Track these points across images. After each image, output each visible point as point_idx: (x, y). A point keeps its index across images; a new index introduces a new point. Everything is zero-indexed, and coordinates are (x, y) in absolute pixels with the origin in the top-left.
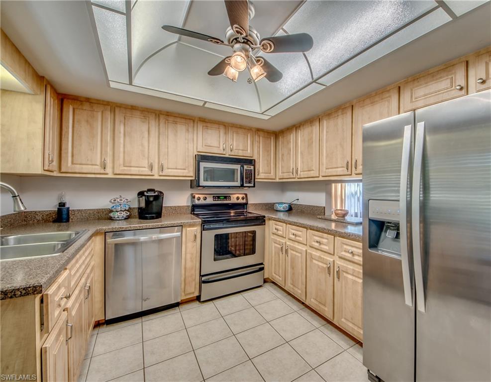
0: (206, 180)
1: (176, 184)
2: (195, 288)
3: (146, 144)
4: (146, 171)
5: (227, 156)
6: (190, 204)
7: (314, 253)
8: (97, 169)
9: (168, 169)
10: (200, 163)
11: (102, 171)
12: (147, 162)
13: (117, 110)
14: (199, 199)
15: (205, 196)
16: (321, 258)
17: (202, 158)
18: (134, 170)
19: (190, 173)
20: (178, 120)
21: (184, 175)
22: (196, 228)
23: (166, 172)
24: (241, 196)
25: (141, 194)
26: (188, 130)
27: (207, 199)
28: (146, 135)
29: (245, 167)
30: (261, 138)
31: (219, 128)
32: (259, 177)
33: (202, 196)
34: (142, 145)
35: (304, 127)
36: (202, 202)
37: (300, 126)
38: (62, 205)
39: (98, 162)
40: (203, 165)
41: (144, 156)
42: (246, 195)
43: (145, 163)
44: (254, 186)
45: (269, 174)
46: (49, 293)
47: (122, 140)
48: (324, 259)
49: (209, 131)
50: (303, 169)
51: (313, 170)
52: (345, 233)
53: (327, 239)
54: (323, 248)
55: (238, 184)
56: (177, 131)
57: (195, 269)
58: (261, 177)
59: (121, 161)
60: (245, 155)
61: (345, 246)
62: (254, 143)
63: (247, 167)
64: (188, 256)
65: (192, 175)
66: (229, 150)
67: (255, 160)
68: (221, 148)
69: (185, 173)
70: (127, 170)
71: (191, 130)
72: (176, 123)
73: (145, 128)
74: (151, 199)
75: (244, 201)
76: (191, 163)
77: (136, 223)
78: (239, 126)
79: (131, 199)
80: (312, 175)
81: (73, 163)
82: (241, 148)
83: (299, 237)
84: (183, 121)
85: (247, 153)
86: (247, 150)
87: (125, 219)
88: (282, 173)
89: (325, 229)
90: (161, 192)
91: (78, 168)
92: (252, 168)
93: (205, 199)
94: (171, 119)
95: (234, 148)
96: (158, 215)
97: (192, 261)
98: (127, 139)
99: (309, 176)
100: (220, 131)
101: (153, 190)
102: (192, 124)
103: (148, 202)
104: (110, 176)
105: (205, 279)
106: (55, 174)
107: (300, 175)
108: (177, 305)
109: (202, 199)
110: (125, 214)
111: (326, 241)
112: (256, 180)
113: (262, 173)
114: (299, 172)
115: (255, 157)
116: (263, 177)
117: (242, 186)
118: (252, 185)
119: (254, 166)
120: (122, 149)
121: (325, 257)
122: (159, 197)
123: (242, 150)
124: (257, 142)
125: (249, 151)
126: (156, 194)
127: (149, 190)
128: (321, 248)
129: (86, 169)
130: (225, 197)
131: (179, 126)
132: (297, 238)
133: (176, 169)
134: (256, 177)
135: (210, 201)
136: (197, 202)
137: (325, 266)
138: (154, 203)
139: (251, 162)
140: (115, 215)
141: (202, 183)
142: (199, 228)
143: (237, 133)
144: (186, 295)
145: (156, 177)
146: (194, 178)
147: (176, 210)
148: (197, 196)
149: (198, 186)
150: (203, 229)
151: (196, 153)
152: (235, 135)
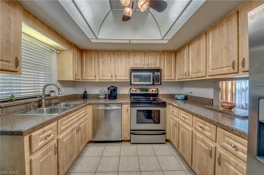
1: (123, 84)
2: (128, 135)
3: (110, 66)
4: (110, 78)
5: (145, 68)
6: (130, 93)
7: (198, 135)
8: (93, 78)
9: (118, 76)
10: (132, 73)
11: (95, 79)
12: (110, 74)
13: (99, 53)
14: (133, 91)
15: (136, 89)
16: (204, 141)
17: (133, 70)
18: (106, 78)
20: (122, 53)
21: (125, 79)
22: (128, 106)
23: (118, 78)
24: (154, 90)
25: (109, 88)
26: (127, 57)
27: (137, 91)
28: (110, 62)
29: (155, 73)
30: (165, 56)
31: (141, 54)
32: (164, 79)
33: (134, 90)
34: (108, 67)
35: (194, 42)
36: (134, 92)
37: (191, 43)
38: (85, 92)
39: (93, 76)
40: (133, 74)
41: (109, 71)
42: (157, 89)
44: (161, 84)
45: (170, 77)
46: (32, 134)
47: (101, 66)
48: (206, 142)
49: (136, 56)
50: (193, 72)
51: (201, 72)
52: (227, 126)
53: (209, 127)
54: (206, 134)
55: (151, 83)
56: (122, 59)
57: (128, 126)
58: (165, 79)
59: (101, 75)
60: (155, 67)
61: (227, 139)
62: (161, 59)
63: (156, 73)
64: (125, 119)
65: (128, 79)
66: (147, 65)
67: (161, 69)
68: (142, 64)
69: (125, 78)
70: (103, 78)
71: (128, 57)
72: (121, 55)
73: (109, 59)
74: (112, 90)
75: (156, 92)
76: (128, 72)
77: (108, 101)
78: (152, 51)
79: (105, 90)
80: (200, 76)
81: (86, 76)
82: (153, 63)
83: (187, 119)
84: (125, 53)
85: (157, 66)
86: (157, 64)
87: (104, 98)
88: (179, 76)
89: (208, 119)
90: (117, 87)
91: (87, 78)
92: (159, 73)
93: (136, 91)
94: (119, 53)
95: (149, 64)
96: (115, 98)
97: (126, 122)
98: (103, 65)
99: (197, 76)
100: (142, 56)
102: (128, 54)
103: (111, 92)
104: (98, 81)
105: (133, 132)
106: (81, 80)
107: (191, 76)
109: (134, 91)
110: (104, 97)
111: (208, 128)
112: (162, 81)
113: (166, 76)
114: (190, 74)
115: (162, 68)
116: (167, 79)
117: (153, 84)
118: (160, 83)
119: (161, 72)
120: (101, 69)
121: (207, 141)
122: (115, 90)
123: (154, 64)
124: (163, 58)
125: (158, 64)
126: (114, 88)
127: (111, 87)
128: (204, 132)
129: (90, 78)
130: (146, 90)
131: (122, 56)
132: (186, 120)
133: (122, 76)
134: (162, 78)
135: (138, 92)
136: (132, 92)
137: (207, 148)
138: (113, 92)
139: (159, 70)
140: (101, 97)
141: (133, 83)
142: (129, 106)
143: (151, 55)
144: (124, 138)
145: (114, 81)
146: (129, 81)
147: (124, 96)
148: (132, 89)
149: (131, 84)
150: (131, 107)
151: (130, 68)
152: (150, 56)
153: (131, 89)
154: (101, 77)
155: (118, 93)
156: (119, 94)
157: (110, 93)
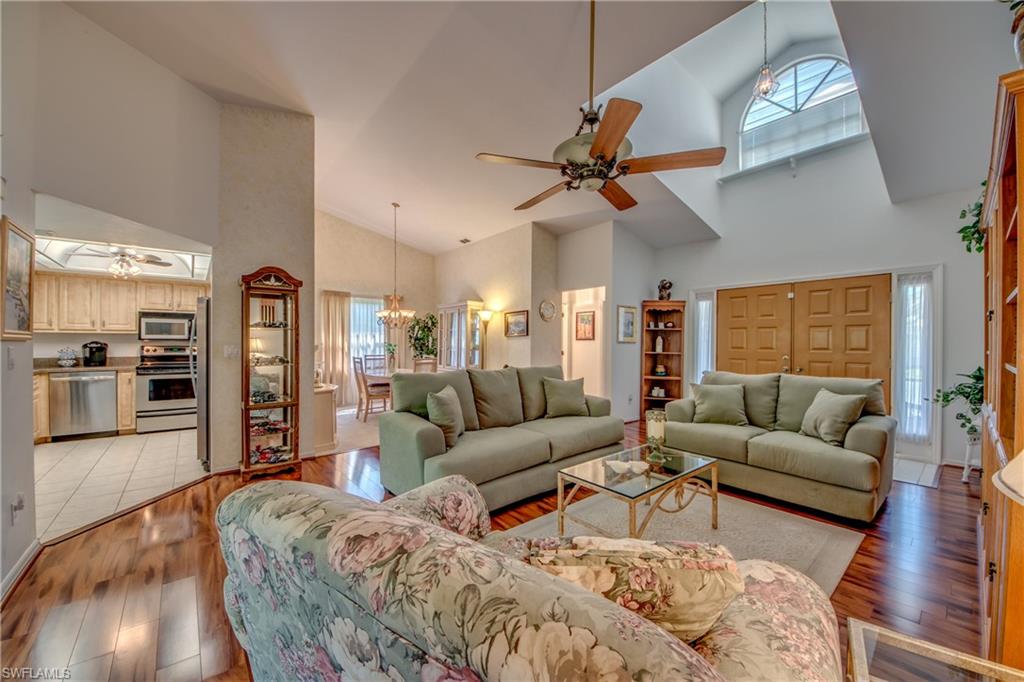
0: (147, 333)
1: (123, 338)
3: (88, 304)
4: (89, 326)
5: (174, 312)
6: (139, 356)
8: (45, 326)
9: (110, 324)
10: (142, 319)
11: (49, 327)
13: (62, 279)
15: (155, 348)
17: (144, 315)
18: (77, 326)
19: (132, 328)
21: (127, 329)
22: (131, 373)
23: (107, 327)
25: (85, 346)
27: (158, 351)
28: (88, 297)
33: (151, 349)
34: (85, 305)
36: (151, 353)
39: (46, 321)
40: (144, 321)
41: (86, 314)
43: (88, 320)
47: (66, 303)
49: (154, 291)
55: (185, 336)
56: (118, 293)
57: (132, 407)
59: (66, 320)
64: (124, 396)
65: (134, 328)
66: (176, 306)
69: (128, 327)
70: (70, 326)
71: (133, 290)
73: (87, 291)
74: (94, 350)
76: (134, 318)
77: (83, 369)
79: (78, 351)
82: (190, 304)
87: (73, 366)
90: (106, 345)
93: (155, 351)
96: (103, 363)
97: (127, 399)
98: (71, 302)
100: (165, 293)
101: (97, 343)
103: (92, 353)
104: (56, 331)
105: (141, 415)
108: (117, 433)
109: (151, 351)
110: (72, 362)
120: (66, 310)
122: (102, 348)
123: (192, 306)
126: (99, 345)
127: (92, 343)
130: (179, 350)
133: (118, 325)
135: (161, 352)
136: (145, 353)
138: (97, 354)
140: (63, 363)
141: (143, 336)
142: (135, 374)
143: (186, 290)
144: (123, 426)
145: (99, 332)
146: (137, 332)
147: (125, 361)
148: (145, 348)
149: (140, 338)
150: (138, 374)
151: (139, 310)
152: (183, 293)
153: (142, 347)
154: (67, 325)
155: (108, 356)
156: (111, 358)
157: (88, 355)
